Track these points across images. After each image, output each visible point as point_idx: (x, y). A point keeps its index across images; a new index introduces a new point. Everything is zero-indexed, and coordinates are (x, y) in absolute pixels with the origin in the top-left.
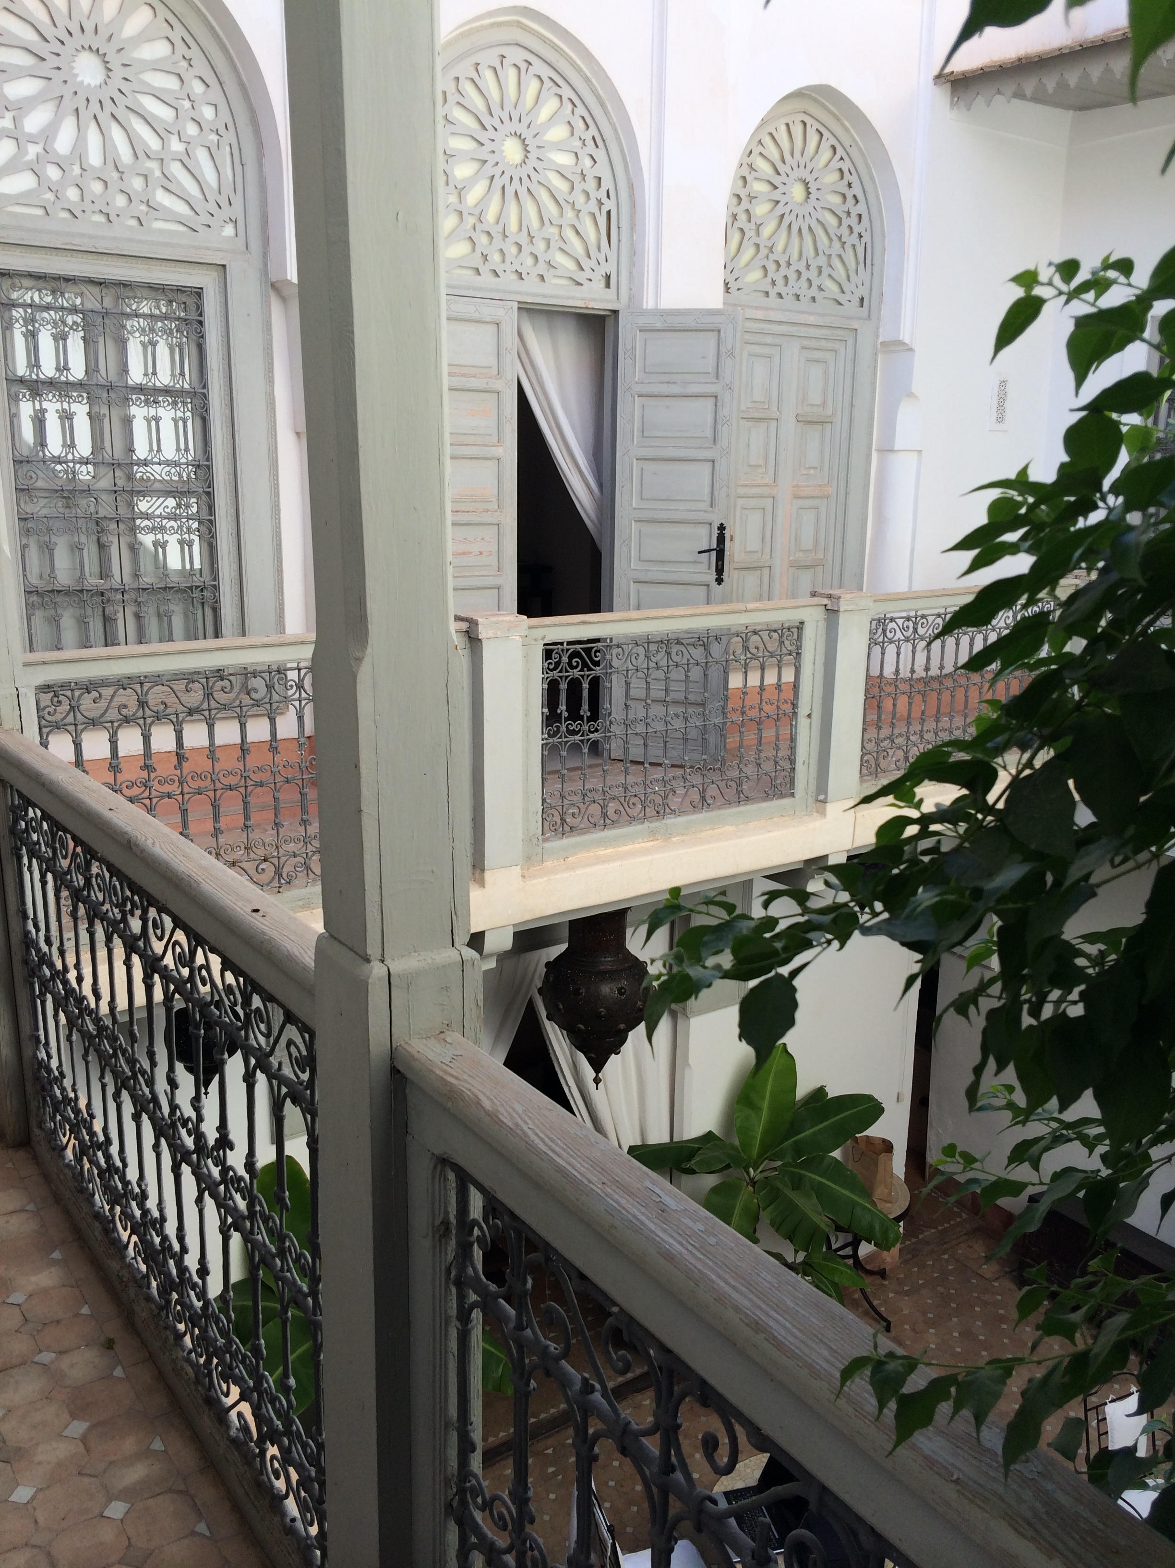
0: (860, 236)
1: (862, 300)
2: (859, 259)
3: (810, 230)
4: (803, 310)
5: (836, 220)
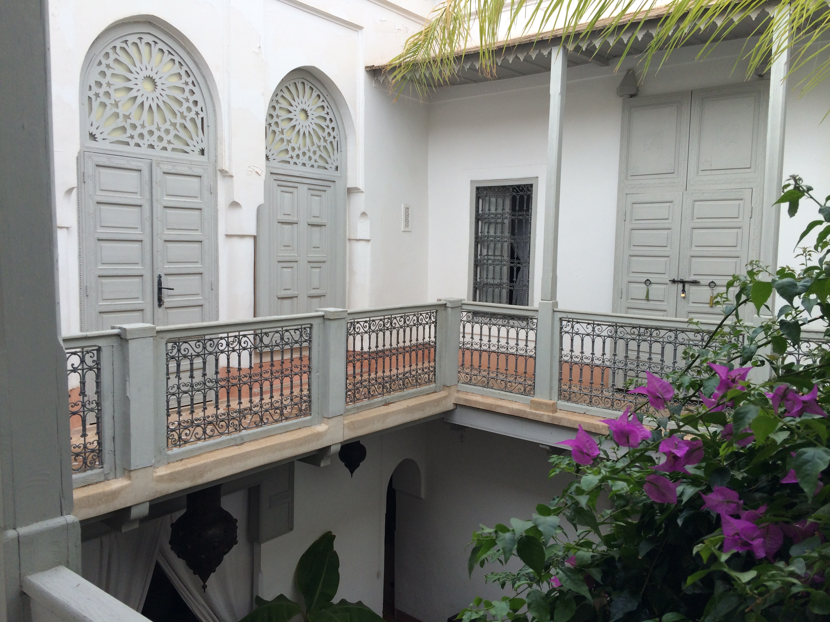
0: (334, 138)
1: (337, 168)
2: (335, 148)
3: (310, 133)
4: (308, 171)
5: (322, 129)
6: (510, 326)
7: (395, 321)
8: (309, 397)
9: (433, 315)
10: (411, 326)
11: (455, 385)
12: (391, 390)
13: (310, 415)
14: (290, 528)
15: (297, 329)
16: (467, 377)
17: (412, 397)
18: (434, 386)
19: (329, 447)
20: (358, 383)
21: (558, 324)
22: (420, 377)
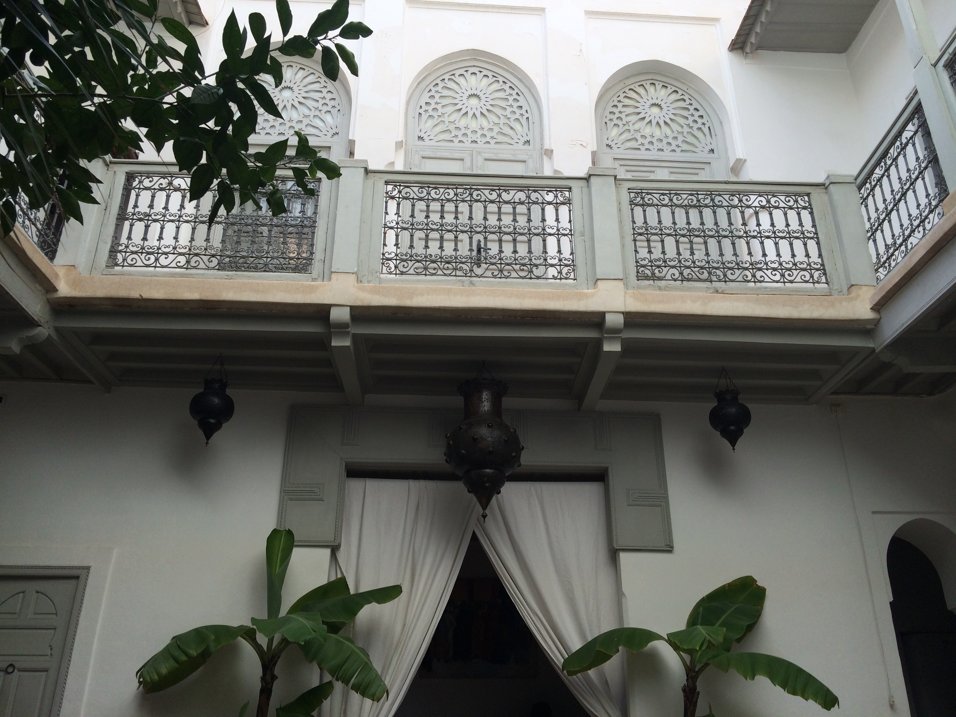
0: (704, 124)
1: (712, 151)
2: (706, 133)
3: (665, 123)
4: (667, 155)
5: (684, 118)
6: (904, 146)
7: (720, 198)
8: (573, 261)
9: (803, 199)
10: (755, 207)
11: (870, 286)
12: (727, 280)
13: (574, 280)
14: (668, 545)
15: (550, 191)
16: (886, 268)
17: (774, 293)
18: (825, 288)
19: (602, 315)
20: (657, 260)
21: (945, 76)
22: (790, 272)
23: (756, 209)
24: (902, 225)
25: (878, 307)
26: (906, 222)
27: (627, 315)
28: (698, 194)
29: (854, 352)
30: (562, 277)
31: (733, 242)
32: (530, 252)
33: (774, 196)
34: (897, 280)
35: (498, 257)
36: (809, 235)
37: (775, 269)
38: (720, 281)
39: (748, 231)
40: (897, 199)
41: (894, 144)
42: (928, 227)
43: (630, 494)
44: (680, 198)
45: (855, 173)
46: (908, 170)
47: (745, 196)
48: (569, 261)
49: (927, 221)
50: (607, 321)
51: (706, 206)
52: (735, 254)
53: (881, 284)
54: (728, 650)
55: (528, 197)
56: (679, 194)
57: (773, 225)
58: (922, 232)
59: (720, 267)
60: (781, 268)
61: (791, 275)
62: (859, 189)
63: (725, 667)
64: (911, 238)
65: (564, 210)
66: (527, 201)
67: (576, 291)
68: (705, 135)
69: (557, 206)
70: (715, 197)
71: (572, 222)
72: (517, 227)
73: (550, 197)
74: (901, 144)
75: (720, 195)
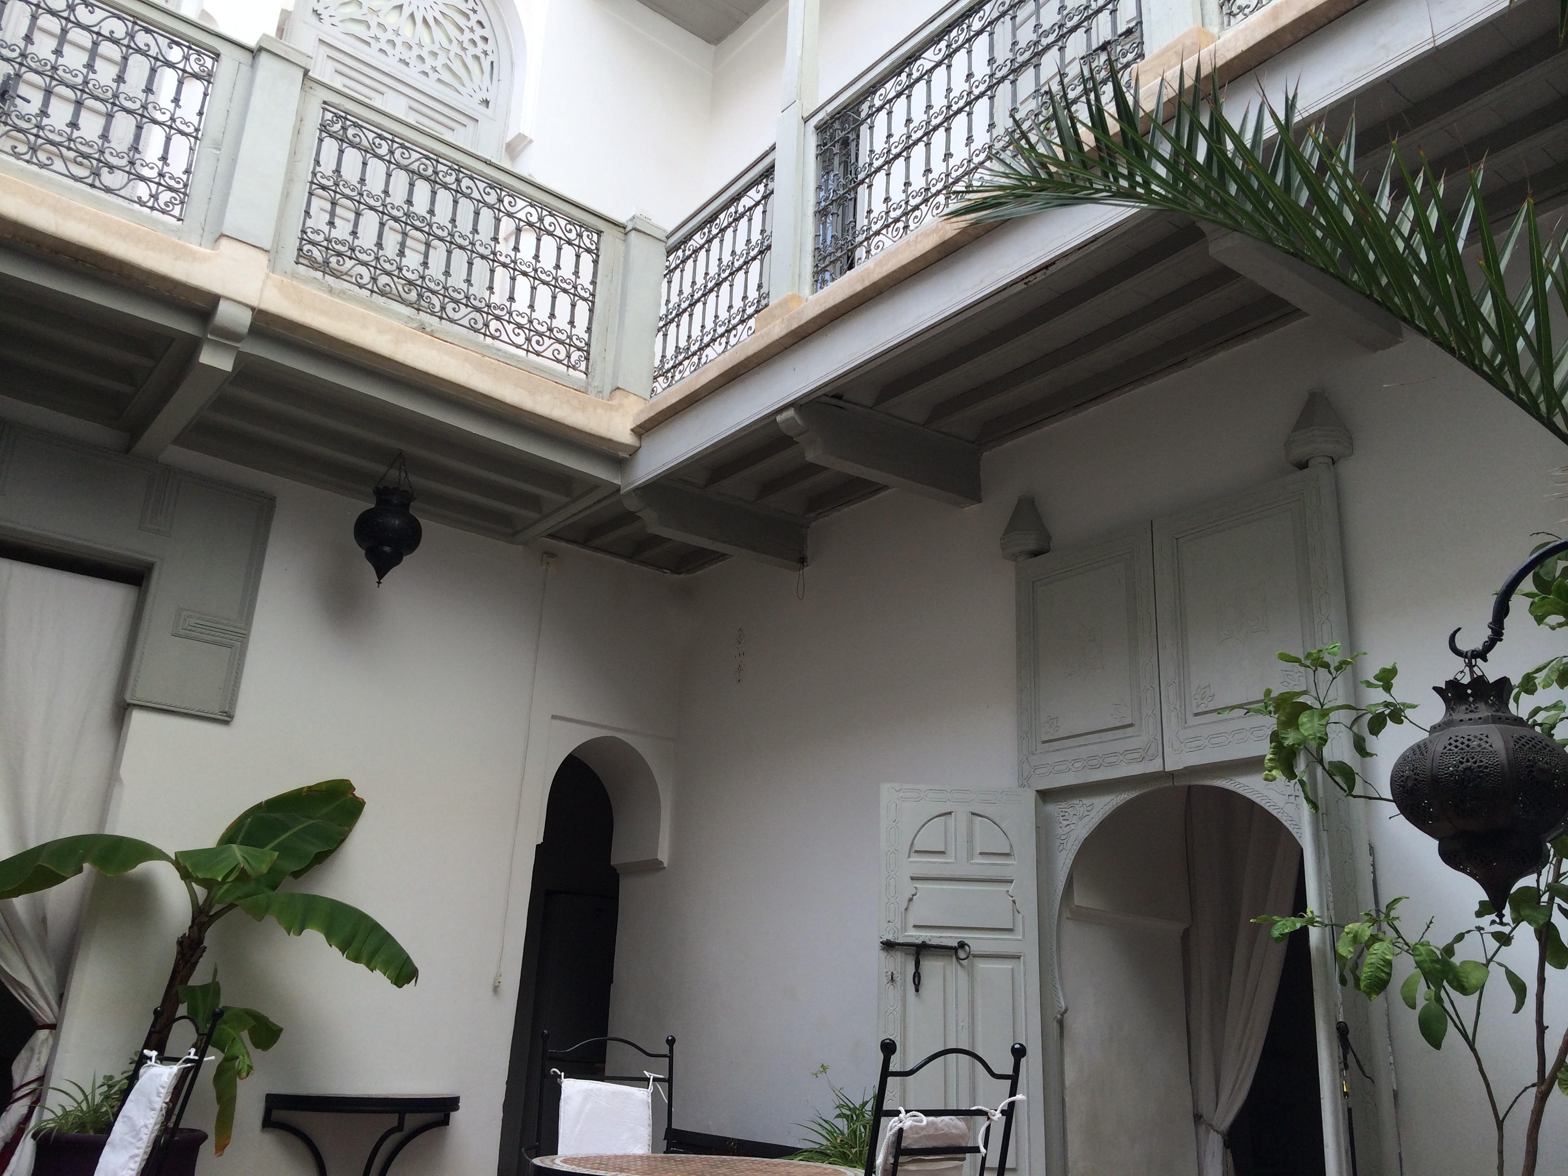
0: (486, 54)
1: (486, 103)
2: (484, 70)
3: (425, 21)
4: (411, 75)
5: (457, 27)
6: (739, 217)
7: (470, 183)
8: (186, 186)
9: (590, 237)
10: (520, 220)
11: (641, 397)
12: (444, 316)
13: (179, 220)
14: (226, 713)
15: (178, 44)
16: (667, 380)
17: (508, 362)
18: (581, 380)
19: (214, 299)
20: (340, 242)
21: (812, 140)
22: (540, 339)
23: (519, 223)
24: (703, 327)
25: (643, 430)
26: (709, 325)
27: (259, 314)
28: (437, 161)
29: (594, 484)
30: (156, 206)
31: (470, 261)
32: (104, 136)
33: (551, 215)
34: (674, 401)
35: (34, 121)
36: (582, 293)
37: (520, 326)
38: (433, 314)
39: (498, 253)
40: (708, 288)
41: (728, 208)
42: (733, 341)
43: (183, 617)
44: (407, 155)
45: (670, 228)
46: (733, 253)
47: (509, 196)
48: (178, 183)
49: (734, 332)
50: (218, 312)
51: (445, 186)
52: (468, 281)
53: (655, 399)
54: (274, 888)
55: (131, 36)
56: (407, 148)
57: (536, 257)
58: (724, 344)
59: (440, 292)
60: (529, 328)
61: (541, 343)
62: (668, 253)
63: (259, 913)
64: (709, 349)
65: (194, 90)
66: (126, 42)
67: (177, 241)
68: (482, 72)
69: (185, 75)
70: (463, 177)
71: (204, 117)
72: (92, 82)
73: (175, 54)
74: (736, 212)
75: (472, 178)
